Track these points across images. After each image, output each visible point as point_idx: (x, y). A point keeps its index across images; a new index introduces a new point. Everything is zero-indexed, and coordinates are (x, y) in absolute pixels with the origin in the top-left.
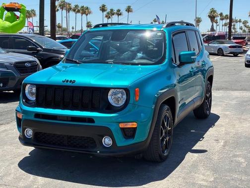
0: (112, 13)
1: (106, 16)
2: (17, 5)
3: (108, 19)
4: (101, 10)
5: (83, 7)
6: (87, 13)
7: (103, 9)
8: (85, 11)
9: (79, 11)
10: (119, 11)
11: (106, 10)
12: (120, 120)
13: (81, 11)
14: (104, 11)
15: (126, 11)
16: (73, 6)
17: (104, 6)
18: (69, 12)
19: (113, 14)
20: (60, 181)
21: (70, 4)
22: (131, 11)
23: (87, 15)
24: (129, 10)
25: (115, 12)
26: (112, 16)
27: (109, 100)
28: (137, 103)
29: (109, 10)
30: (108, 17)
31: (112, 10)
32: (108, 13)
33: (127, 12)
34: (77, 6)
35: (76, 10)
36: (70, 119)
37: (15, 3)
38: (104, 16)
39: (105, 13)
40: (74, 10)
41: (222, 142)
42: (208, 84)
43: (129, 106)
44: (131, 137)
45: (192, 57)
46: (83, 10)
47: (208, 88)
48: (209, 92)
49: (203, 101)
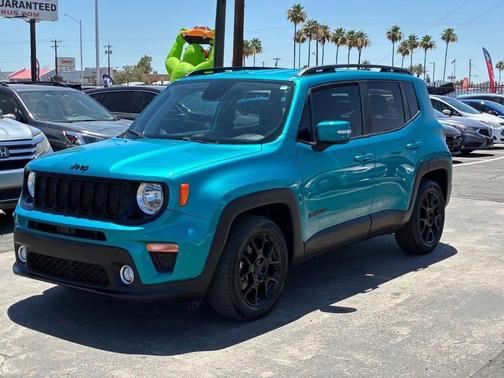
0: (412, 44)
1: (400, 50)
2: (206, 31)
3: (404, 55)
4: (389, 37)
5: (352, 33)
6: (360, 44)
7: (394, 36)
8: (356, 41)
9: (343, 42)
10: (427, 38)
11: (400, 38)
12: (146, 237)
13: (348, 41)
14: (396, 39)
15: (443, 38)
16: (332, 31)
17: (396, 29)
18: (324, 42)
19: (415, 46)
20: (48, 336)
21: (326, 28)
22: (453, 40)
23: (360, 48)
24: (449, 37)
25: (420, 41)
26: (411, 49)
27: (138, 201)
29: (406, 38)
30: (404, 51)
31: (412, 38)
32: (404, 44)
33: (444, 42)
34: (339, 31)
35: (339, 39)
36: (73, 232)
37: (204, 28)
38: (396, 49)
39: (398, 44)
40: (335, 40)
41: (405, 297)
42: (431, 187)
43: (167, 214)
44: (169, 269)
45: (339, 132)
46: (352, 38)
47: (430, 195)
48: (435, 203)
49: (407, 218)
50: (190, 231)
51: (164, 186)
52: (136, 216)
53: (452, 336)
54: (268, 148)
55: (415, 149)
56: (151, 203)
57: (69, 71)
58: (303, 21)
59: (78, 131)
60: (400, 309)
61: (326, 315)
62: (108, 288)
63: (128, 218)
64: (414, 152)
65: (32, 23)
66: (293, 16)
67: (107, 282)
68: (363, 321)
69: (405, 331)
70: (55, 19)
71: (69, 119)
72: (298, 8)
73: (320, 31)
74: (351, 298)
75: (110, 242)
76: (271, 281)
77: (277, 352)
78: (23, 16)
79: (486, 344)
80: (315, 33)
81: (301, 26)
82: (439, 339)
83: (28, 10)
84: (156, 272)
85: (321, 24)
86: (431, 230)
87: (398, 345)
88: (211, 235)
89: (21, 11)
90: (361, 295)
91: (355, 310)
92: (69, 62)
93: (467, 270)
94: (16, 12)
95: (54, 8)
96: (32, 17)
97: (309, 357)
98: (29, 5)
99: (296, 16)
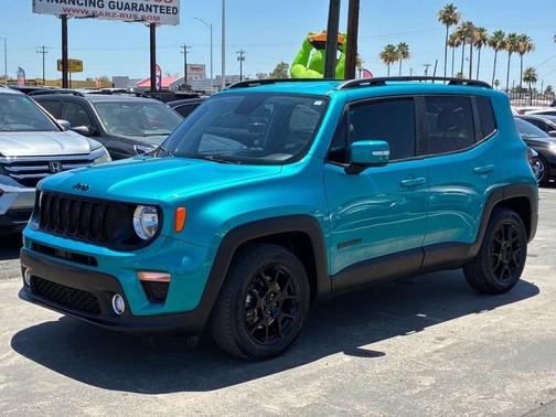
5: (514, 36)
6: (522, 48)
8: (518, 45)
9: (503, 46)
12: (137, 265)
13: (508, 46)
16: (490, 34)
18: (480, 46)
21: (482, 30)
23: (522, 54)
27: (135, 225)
28: (176, 236)
34: (499, 34)
35: (498, 43)
40: (493, 44)
41: (449, 342)
42: (507, 216)
43: (160, 240)
44: (161, 300)
45: (374, 153)
46: (512, 42)
47: (506, 227)
48: (514, 236)
49: (474, 251)
50: (185, 259)
51: (159, 209)
52: (132, 242)
53: (480, 390)
54: (289, 170)
55: (486, 173)
56: (150, 228)
57: (199, 79)
58: (456, 22)
59: (149, 146)
60: (436, 356)
61: (348, 358)
62: (99, 317)
63: (123, 243)
64: (485, 176)
65: (153, 27)
66: (444, 17)
67: (99, 312)
68: (385, 368)
69: (427, 381)
70: (177, 23)
71: (146, 132)
72: (450, 9)
73: (476, 34)
74: (387, 341)
75: (102, 268)
76: (286, 318)
77: (271, 397)
78: (142, 20)
79: (515, 402)
80: (469, 36)
81: (453, 29)
82: (463, 393)
83: (147, 14)
84: (147, 303)
85: (477, 26)
86: (506, 267)
87: (412, 397)
88: (208, 265)
89: (140, 14)
90: (399, 337)
91: (383, 354)
92: (199, 69)
93: (539, 314)
94: (135, 16)
95: (176, 11)
96: (152, 21)
97: (304, 404)
98: (149, 9)
99: (448, 17)
